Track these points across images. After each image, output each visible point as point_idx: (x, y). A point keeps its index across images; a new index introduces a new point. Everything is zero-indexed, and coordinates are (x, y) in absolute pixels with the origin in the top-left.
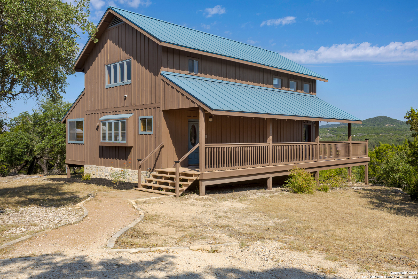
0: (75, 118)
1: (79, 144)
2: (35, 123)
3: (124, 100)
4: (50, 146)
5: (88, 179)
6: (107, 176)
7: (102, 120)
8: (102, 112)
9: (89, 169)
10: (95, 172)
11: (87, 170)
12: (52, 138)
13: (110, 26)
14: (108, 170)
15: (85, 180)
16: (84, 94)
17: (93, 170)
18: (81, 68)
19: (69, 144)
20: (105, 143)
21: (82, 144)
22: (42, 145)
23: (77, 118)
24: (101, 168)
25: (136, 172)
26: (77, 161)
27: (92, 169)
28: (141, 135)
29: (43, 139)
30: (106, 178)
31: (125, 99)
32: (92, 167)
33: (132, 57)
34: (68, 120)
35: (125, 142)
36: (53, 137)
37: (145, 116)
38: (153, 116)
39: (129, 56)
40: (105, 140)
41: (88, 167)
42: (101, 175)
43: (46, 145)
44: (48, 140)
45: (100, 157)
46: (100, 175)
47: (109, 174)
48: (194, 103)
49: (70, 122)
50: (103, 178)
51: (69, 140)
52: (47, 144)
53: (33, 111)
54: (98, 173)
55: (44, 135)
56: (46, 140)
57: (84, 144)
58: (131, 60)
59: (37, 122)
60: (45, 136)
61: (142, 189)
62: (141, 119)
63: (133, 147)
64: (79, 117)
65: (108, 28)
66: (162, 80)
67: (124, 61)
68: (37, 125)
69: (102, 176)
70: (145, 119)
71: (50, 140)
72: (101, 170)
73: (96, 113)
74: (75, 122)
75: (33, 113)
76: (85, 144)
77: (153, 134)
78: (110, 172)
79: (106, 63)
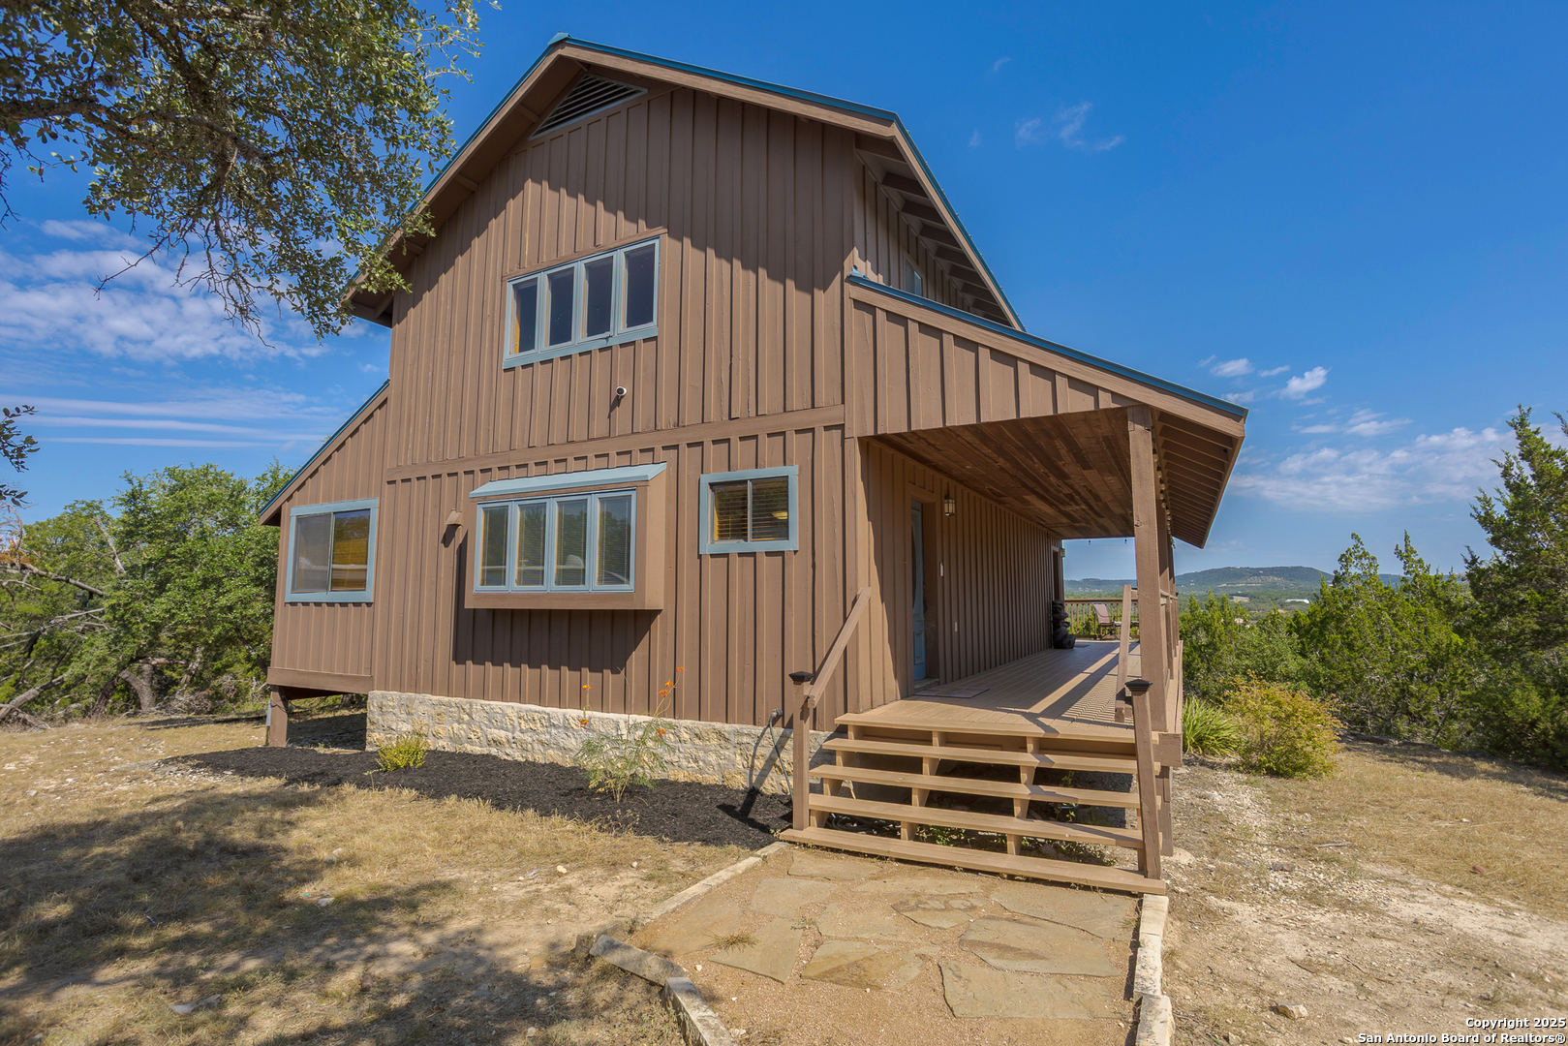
0: (328, 499)
1: (343, 605)
2: (133, 529)
3: (612, 408)
4: (189, 616)
5: (411, 765)
6: (497, 743)
7: (486, 497)
8: (477, 469)
9: (396, 711)
10: (431, 723)
11: (382, 713)
12: (200, 588)
13: (539, 128)
14: (504, 715)
15: (398, 767)
16: (385, 401)
17: (415, 717)
18: (374, 308)
19: (292, 604)
20: (503, 597)
21: (357, 604)
22: (154, 614)
23: (340, 498)
24: (467, 707)
25: (682, 730)
26: (329, 675)
27: (413, 711)
28: (712, 556)
29: (161, 588)
30: (494, 751)
31: (617, 402)
32: (412, 701)
33: (666, 230)
34: (293, 512)
35: (628, 587)
36: (206, 583)
37: (743, 467)
38: (797, 466)
39: (645, 229)
40: (501, 581)
41: (391, 704)
42: (464, 739)
43: (173, 611)
44: (182, 592)
45: (459, 657)
46: (454, 739)
47: (510, 735)
48: (1092, 390)
49: (300, 519)
50: (477, 750)
51: (294, 590)
52: (180, 609)
53: (130, 481)
54: (444, 729)
55: (165, 574)
56: (174, 593)
57: (369, 604)
58: (657, 242)
59: (142, 525)
60: (168, 579)
61: (813, 833)
62: (712, 485)
63: (661, 611)
64: (354, 496)
65: (531, 138)
66: (859, 304)
67: (615, 249)
68: (138, 537)
69: (472, 743)
70: (745, 482)
71: (193, 595)
72: (466, 717)
73: (444, 472)
74: (330, 514)
75: (129, 488)
76: (379, 607)
77: (795, 552)
78: (516, 724)
79: (511, 270)
